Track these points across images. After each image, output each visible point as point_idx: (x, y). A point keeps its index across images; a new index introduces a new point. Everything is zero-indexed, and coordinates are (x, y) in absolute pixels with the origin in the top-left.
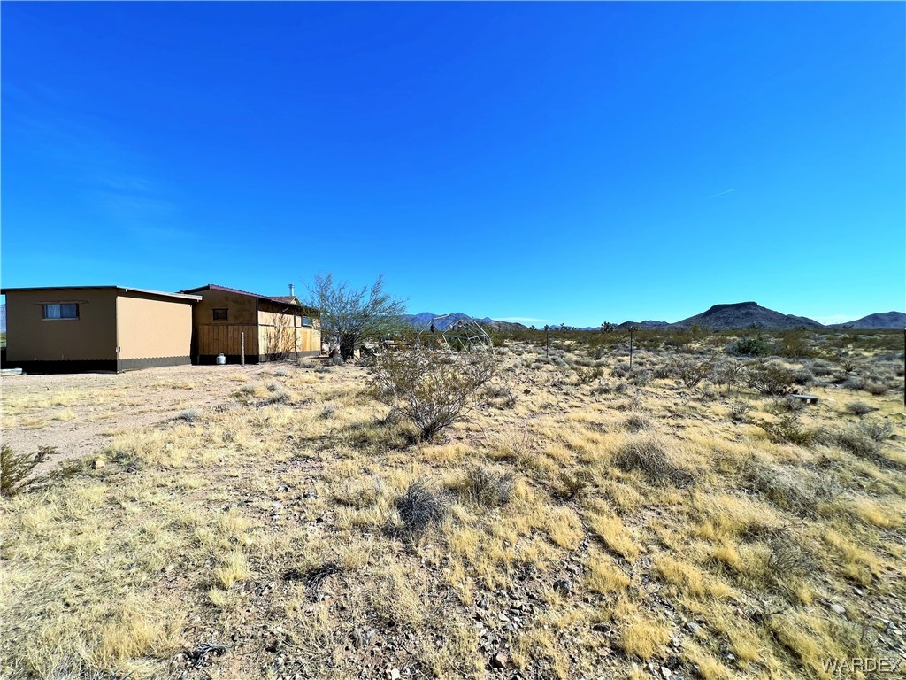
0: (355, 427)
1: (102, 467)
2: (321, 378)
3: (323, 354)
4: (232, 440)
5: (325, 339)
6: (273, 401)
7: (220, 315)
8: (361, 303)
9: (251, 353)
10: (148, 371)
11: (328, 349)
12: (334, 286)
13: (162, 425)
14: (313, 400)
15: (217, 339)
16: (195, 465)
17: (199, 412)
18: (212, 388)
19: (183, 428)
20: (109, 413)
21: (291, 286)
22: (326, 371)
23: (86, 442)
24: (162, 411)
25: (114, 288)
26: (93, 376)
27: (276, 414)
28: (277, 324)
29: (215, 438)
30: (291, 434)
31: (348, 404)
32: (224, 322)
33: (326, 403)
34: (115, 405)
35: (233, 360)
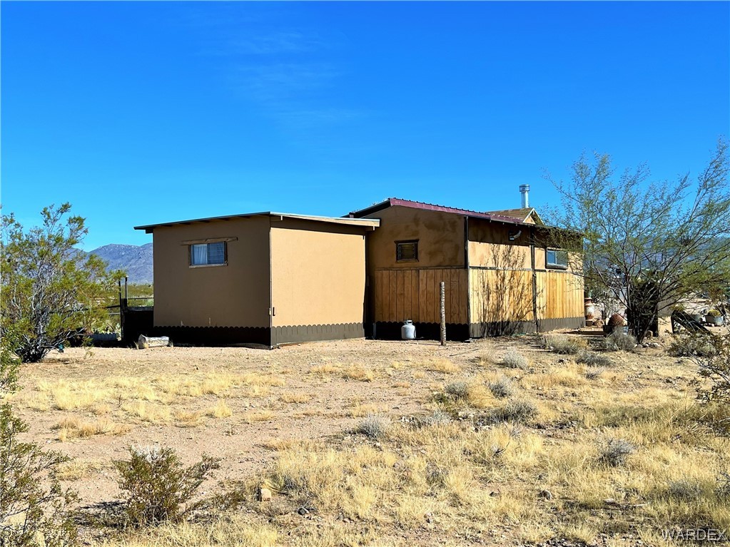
0: (679, 493)
1: (269, 499)
2: (590, 376)
3: (588, 324)
4: (442, 486)
5: (592, 295)
6: (505, 416)
7: (407, 251)
8: (673, 213)
9: (456, 321)
11: (599, 315)
12: (614, 181)
13: (335, 441)
14: (581, 423)
15: (403, 294)
16: (390, 520)
17: (386, 424)
18: (398, 382)
19: (364, 451)
20: (267, 413)
21: (523, 189)
22: (602, 362)
23: (245, 455)
24: (332, 416)
25: (268, 215)
26: (243, 351)
27: (513, 443)
28: (501, 264)
29: (416, 477)
30: (544, 488)
31: (657, 440)
32: (412, 263)
33: (610, 432)
34: (273, 399)
35: (427, 332)
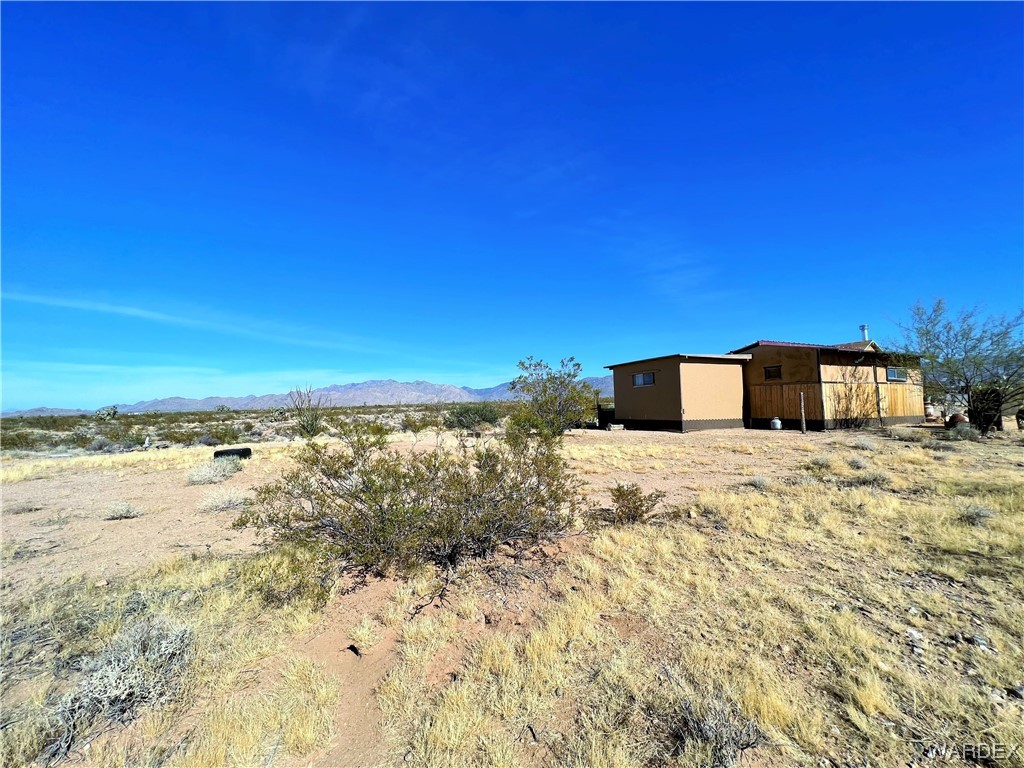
1: (695, 518)
2: (937, 458)
3: (928, 421)
4: (817, 523)
5: (931, 400)
6: (863, 482)
7: (773, 374)
9: (812, 417)
10: (706, 432)
11: (939, 414)
12: (950, 316)
13: (733, 488)
14: (934, 491)
15: (771, 401)
16: (780, 541)
17: (768, 481)
18: (772, 456)
19: (755, 496)
20: (686, 469)
21: (863, 328)
22: (947, 448)
23: (677, 492)
24: (729, 474)
25: (678, 356)
27: (873, 501)
28: (849, 379)
29: (796, 516)
31: (1016, 509)
32: (778, 381)
33: (965, 500)
34: (689, 461)
35: (791, 424)
